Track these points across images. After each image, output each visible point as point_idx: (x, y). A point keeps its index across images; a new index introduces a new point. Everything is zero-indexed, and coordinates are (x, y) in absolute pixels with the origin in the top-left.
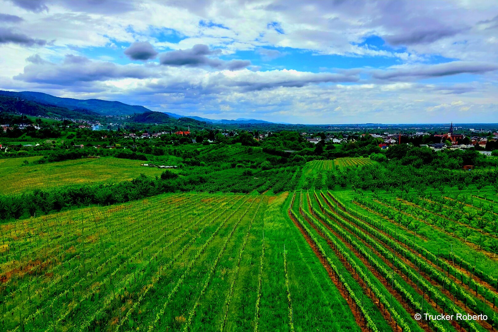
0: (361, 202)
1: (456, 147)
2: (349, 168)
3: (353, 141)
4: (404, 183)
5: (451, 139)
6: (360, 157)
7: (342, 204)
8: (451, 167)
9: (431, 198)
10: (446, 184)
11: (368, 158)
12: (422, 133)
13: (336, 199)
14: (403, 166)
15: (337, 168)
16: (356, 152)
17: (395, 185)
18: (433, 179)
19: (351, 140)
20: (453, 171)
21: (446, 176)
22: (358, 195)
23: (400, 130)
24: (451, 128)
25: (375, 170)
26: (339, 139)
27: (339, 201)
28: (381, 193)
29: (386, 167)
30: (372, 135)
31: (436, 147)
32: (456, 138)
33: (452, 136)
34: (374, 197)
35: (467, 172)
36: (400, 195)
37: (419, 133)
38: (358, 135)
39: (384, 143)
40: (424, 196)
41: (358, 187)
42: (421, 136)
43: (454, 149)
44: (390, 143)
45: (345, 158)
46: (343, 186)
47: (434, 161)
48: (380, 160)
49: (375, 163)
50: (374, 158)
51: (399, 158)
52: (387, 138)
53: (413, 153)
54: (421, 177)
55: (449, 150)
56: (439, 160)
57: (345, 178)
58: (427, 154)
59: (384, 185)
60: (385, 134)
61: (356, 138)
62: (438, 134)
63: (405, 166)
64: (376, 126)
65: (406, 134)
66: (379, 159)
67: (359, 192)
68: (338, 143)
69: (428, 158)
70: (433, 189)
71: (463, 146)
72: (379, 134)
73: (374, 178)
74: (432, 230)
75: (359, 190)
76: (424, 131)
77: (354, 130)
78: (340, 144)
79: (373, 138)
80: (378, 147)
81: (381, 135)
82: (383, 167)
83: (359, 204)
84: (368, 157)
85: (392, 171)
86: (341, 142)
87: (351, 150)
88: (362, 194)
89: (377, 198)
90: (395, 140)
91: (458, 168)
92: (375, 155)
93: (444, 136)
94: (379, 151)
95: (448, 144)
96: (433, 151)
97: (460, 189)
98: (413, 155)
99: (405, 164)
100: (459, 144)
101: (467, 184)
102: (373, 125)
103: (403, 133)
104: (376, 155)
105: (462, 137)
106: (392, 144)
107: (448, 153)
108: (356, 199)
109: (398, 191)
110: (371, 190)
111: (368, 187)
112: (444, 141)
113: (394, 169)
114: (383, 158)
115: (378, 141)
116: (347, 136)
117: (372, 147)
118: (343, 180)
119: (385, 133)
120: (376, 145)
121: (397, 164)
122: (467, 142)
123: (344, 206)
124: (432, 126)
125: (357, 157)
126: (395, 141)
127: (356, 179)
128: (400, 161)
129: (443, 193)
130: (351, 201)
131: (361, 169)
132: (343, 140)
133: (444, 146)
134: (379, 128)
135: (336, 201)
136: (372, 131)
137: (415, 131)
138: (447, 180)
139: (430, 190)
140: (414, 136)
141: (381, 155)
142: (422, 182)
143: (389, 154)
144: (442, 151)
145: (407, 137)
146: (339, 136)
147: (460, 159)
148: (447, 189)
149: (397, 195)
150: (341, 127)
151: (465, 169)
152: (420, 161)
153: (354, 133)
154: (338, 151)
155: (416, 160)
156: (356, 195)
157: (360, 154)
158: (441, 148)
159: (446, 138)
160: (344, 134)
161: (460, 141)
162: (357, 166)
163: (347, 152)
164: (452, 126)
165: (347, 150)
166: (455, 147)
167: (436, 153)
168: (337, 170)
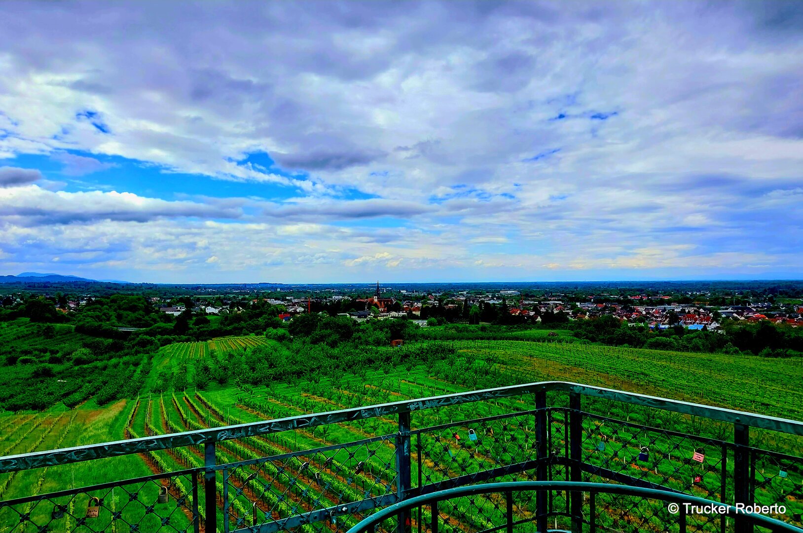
0: (248, 405)
1: (385, 316)
2: (232, 353)
3: (239, 310)
4: (312, 370)
5: (379, 305)
6: (251, 334)
7: (218, 410)
8: (376, 343)
9: (348, 388)
10: (370, 367)
11: (262, 336)
12: (341, 297)
13: (209, 404)
14: (313, 346)
15: (212, 355)
16: (243, 327)
17: (299, 374)
18: (353, 362)
19: (236, 309)
20: (379, 348)
21: (369, 355)
22: (244, 395)
23: (309, 292)
24: (378, 289)
25: (271, 353)
26: (216, 308)
27: (214, 407)
28: (280, 388)
29: (288, 349)
30: (269, 301)
31: (359, 317)
32: (384, 303)
33: (380, 301)
34: (269, 394)
35: (396, 348)
36: (306, 388)
37: (337, 297)
38: (246, 301)
39: (286, 312)
40: (340, 386)
41: (245, 381)
42: (339, 301)
43: (381, 319)
44: (295, 312)
45: (227, 338)
46: (222, 382)
47: (355, 335)
48: (281, 339)
49: (272, 343)
50: (271, 335)
51: (307, 334)
52: (290, 305)
53: (327, 325)
54: (337, 359)
55: (376, 319)
56: (360, 334)
57: (225, 369)
58: (345, 326)
59: (285, 375)
60: (288, 300)
61: (244, 306)
62: (361, 299)
63: (317, 346)
64: (273, 287)
65: (319, 298)
66: (278, 337)
67: (247, 390)
68: (214, 314)
69: (347, 333)
70: (353, 375)
71: (394, 314)
72: (279, 299)
73: (271, 366)
74: (347, 432)
75: (247, 386)
76: (344, 294)
77: (241, 294)
78: (218, 315)
79: (270, 305)
80: (278, 318)
81: (282, 301)
82: (285, 348)
83: (245, 408)
84: (261, 334)
85: (297, 353)
86: (219, 312)
87: (236, 325)
88: (251, 392)
89: (274, 395)
90: (303, 307)
91: (385, 344)
92: (272, 331)
93: (369, 300)
94: (279, 324)
95: (374, 312)
96: (355, 321)
97: (386, 373)
98: (326, 329)
99: (315, 342)
100: (388, 311)
101: (395, 365)
102: (269, 286)
103: (315, 297)
104: (275, 331)
105: (391, 301)
106: (298, 313)
107: (375, 323)
108: (240, 400)
109: (304, 383)
110: (265, 384)
111: (261, 381)
112: (369, 308)
113: (299, 350)
114: (285, 334)
115: (277, 309)
116: (229, 302)
117: (268, 319)
118: (222, 373)
119: (287, 298)
120: (275, 316)
121: (304, 342)
122: (397, 308)
123: (221, 413)
124: (353, 286)
125: (245, 334)
126: (303, 309)
127: (242, 369)
128: (308, 339)
129: (365, 380)
130: (233, 405)
131: (250, 354)
132: (223, 309)
133: (369, 315)
134: (279, 290)
135: (210, 408)
136: (269, 294)
137: (331, 294)
138: (370, 361)
139: (348, 377)
140: (329, 302)
141: (281, 331)
142: (338, 367)
143: (292, 329)
144: (368, 322)
145: (320, 303)
146: (215, 303)
147: (387, 332)
148: (370, 373)
149: (303, 389)
150: (219, 288)
151: (394, 344)
152: (336, 337)
153: (241, 297)
154: (215, 326)
155: (330, 335)
156: (242, 395)
157: (249, 331)
158: (365, 317)
159: (371, 303)
160: (225, 299)
161: (390, 308)
162: (245, 350)
163: (229, 328)
164: (378, 287)
165: (229, 325)
166: (383, 316)
167: (359, 325)
168: (212, 357)
